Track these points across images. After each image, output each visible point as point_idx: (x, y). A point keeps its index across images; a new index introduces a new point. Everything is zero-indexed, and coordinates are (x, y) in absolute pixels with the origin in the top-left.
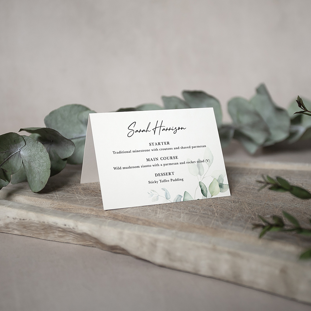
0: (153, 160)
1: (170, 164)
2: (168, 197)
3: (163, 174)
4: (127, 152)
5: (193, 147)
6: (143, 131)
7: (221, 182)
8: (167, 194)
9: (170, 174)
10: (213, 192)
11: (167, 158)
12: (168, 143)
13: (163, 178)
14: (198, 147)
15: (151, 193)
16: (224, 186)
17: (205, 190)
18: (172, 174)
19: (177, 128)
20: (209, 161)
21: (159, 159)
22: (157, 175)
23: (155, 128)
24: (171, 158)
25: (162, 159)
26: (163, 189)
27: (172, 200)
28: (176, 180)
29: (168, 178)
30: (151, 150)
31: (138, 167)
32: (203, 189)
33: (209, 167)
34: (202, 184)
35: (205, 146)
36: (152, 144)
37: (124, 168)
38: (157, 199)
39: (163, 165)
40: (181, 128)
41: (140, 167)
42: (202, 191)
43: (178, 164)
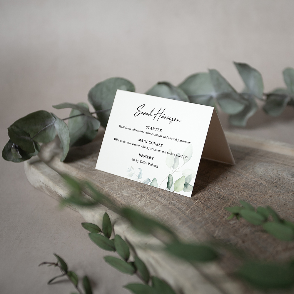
0: (143, 141)
1: (154, 150)
2: (140, 177)
3: (145, 157)
4: (128, 129)
5: (179, 140)
6: (146, 114)
7: (188, 182)
8: (140, 174)
9: (150, 158)
10: (177, 188)
11: (154, 143)
12: (161, 130)
13: (143, 159)
14: (184, 141)
15: (130, 168)
16: (189, 186)
17: (170, 183)
18: (151, 158)
19: (174, 119)
20: (186, 158)
21: (148, 142)
22: (140, 156)
23: (157, 114)
24: (157, 145)
25: (150, 143)
26: (140, 169)
27: (142, 181)
28: (152, 165)
29: (147, 160)
30: (145, 133)
31: (130, 143)
32: (169, 182)
33: (184, 163)
34: (171, 177)
35: (190, 143)
36: (148, 127)
37: (121, 141)
38: (132, 175)
39: (148, 148)
40: (177, 119)
41: (132, 144)
42: (168, 183)
43: (160, 151)
